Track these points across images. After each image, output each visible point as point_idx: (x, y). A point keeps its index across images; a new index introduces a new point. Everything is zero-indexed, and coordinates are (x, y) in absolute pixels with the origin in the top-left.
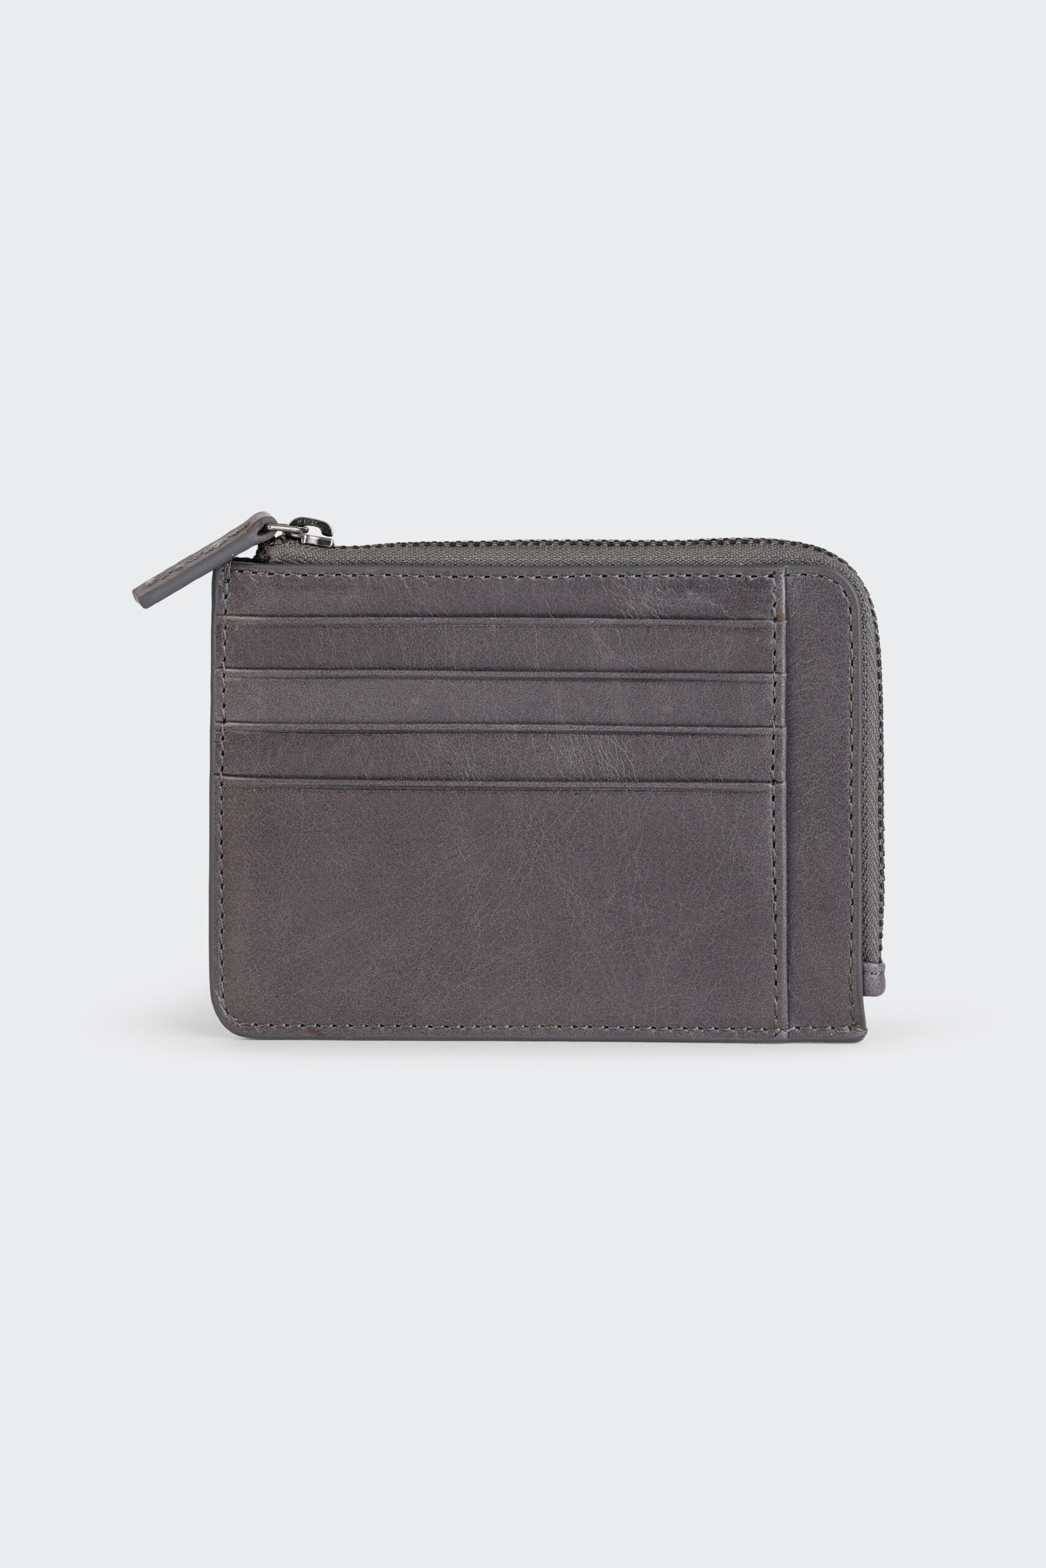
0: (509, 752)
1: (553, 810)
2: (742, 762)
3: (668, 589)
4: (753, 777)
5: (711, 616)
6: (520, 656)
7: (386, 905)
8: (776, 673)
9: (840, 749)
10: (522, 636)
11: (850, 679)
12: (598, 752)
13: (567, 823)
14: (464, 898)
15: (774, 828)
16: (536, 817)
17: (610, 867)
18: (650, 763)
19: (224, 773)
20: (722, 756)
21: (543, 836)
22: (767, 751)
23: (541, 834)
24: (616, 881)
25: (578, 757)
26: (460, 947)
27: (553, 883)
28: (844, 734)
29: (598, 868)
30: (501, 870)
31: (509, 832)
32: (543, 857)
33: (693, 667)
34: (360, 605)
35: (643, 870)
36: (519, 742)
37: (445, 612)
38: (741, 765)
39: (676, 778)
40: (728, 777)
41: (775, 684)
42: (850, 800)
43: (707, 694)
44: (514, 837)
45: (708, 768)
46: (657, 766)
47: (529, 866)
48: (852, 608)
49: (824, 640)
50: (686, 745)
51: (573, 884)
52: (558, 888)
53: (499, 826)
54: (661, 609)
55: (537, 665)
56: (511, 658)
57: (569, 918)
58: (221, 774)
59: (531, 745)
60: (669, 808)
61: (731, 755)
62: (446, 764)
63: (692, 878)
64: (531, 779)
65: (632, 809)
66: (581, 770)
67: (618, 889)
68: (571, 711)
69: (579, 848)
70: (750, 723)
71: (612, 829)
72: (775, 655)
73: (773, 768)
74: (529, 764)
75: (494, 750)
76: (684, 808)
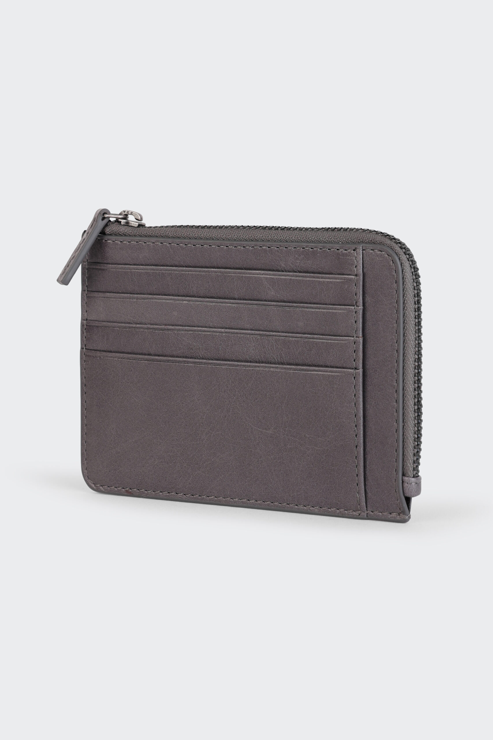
0: (221, 344)
1: (241, 378)
2: (339, 356)
3: (301, 255)
4: (345, 365)
5: (324, 272)
6: (228, 291)
7: (160, 425)
8: (356, 306)
9: (391, 352)
10: (228, 280)
11: (395, 311)
12: (265, 347)
13: (249, 386)
14: (198, 424)
15: (355, 395)
16: (233, 382)
17: (270, 412)
18: (292, 354)
19: (87, 348)
20: (328, 352)
21: (237, 392)
22: (351, 351)
23: (236, 391)
24: (274, 420)
25: (256, 349)
26: (197, 451)
27: (242, 419)
28: (393, 343)
29: (265, 412)
30: (216, 410)
31: (220, 389)
32: (237, 404)
33: (315, 301)
34: (148, 259)
35: (287, 415)
36: (225, 339)
37: (191, 265)
38: (338, 358)
39: (306, 364)
40: (332, 364)
41: (356, 312)
42: (396, 382)
43: (321, 316)
44: (222, 392)
45: (322, 359)
46: (296, 356)
47: (230, 409)
48: (396, 270)
49: (382, 288)
50: (309, 345)
51: (252, 420)
52: (245, 422)
53: (215, 385)
54: (298, 267)
55: (236, 296)
56: (223, 292)
57: (250, 439)
58: (84, 348)
59: (232, 341)
60: (300, 381)
61: (333, 352)
62: (190, 349)
63: (313, 421)
64: (232, 360)
65: (281, 380)
66: (258, 356)
67: (275, 425)
68: (253, 323)
69: (255, 400)
70: (343, 334)
71: (271, 391)
72: (356, 295)
73: (354, 360)
74: (231, 351)
75: (213, 343)
76: (308, 381)
